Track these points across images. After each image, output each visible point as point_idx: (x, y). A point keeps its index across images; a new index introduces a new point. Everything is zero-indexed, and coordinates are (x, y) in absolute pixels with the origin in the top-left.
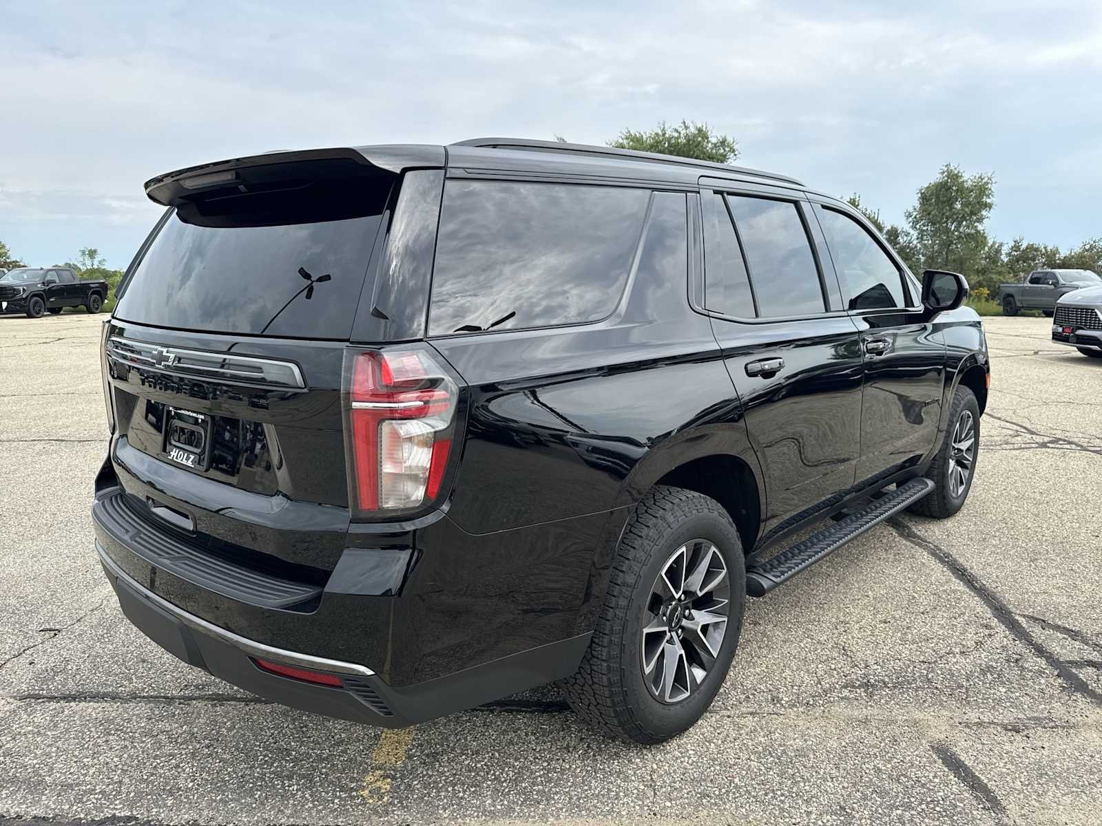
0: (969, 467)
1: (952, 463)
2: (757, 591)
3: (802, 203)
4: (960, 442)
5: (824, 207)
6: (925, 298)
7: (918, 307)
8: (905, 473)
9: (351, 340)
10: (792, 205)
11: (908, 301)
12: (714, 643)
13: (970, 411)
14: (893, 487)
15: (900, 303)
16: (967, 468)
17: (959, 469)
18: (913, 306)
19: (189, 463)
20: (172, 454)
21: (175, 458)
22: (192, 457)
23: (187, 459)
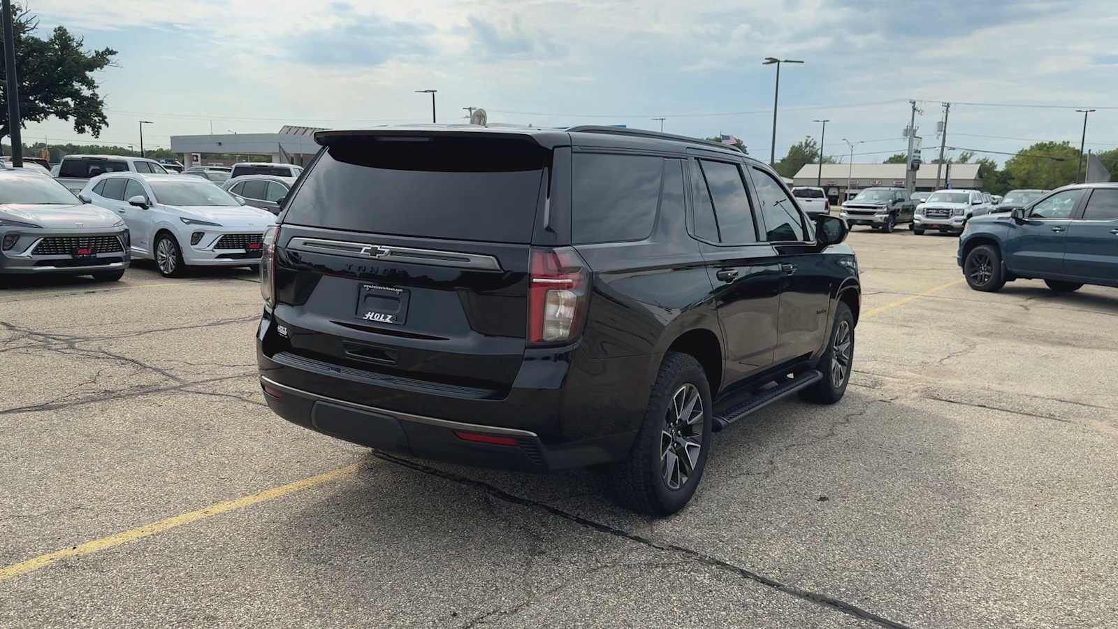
0: (846, 363)
1: (834, 362)
2: (717, 428)
3: (742, 165)
4: (839, 345)
5: (754, 168)
6: (817, 236)
7: (813, 241)
8: (801, 365)
9: (532, 243)
10: (735, 166)
11: (806, 237)
12: (693, 458)
13: (847, 321)
14: (791, 376)
15: (800, 238)
16: (845, 365)
17: (840, 366)
18: (809, 240)
19: (387, 320)
20: (368, 316)
21: (371, 318)
22: (390, 317)
23: (385, 318)
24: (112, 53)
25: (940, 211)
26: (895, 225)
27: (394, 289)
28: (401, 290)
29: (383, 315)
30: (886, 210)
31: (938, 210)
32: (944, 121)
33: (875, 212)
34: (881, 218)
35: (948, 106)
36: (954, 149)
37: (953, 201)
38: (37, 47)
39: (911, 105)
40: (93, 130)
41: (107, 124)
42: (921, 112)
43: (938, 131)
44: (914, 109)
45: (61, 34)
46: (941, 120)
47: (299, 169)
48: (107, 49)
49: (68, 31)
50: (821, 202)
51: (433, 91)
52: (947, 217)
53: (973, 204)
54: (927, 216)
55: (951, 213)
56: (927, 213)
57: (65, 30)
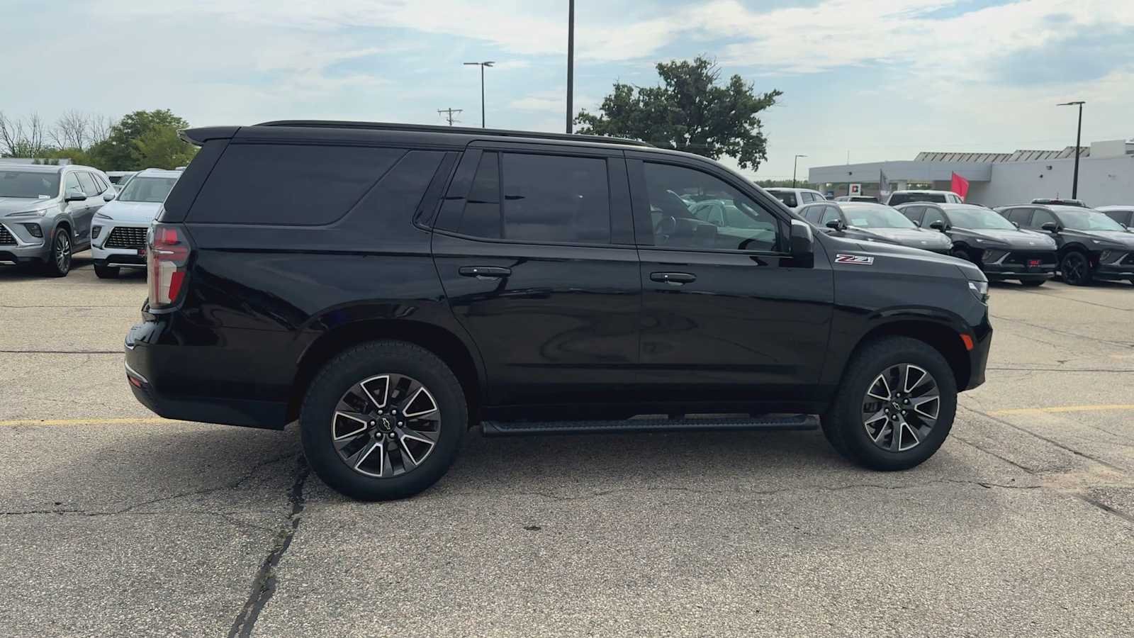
0: (930, 424)
16: (925, 425)
24: (778, 94)
38: (718, 94)
40: (753, 165)
41: (766, 159)
45: (737, 83)
47: (954, 196)
48: (775, 91)
49: (741, 78)
51: (1081, 103)
57: (739, 78)
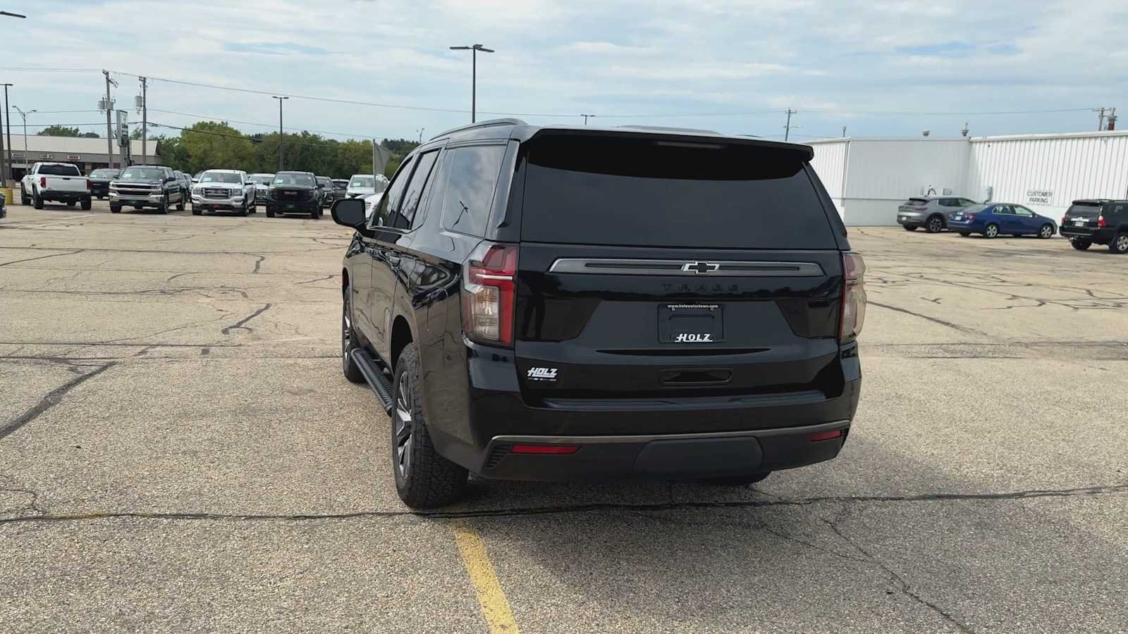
9: (840, 249)
19: (706, 340)
20: (680, 338)
21: (685, 340)
22: (708, 335)
23: (702, 337)
25: (219, 191)
26: (169, 205)
27: (707, 306)
28: (717, 306)
29: (699, 335)
30: (160, 190)
31: (216, 190)
32: (142, 95)
33: (149, 192)
34: (156, 198)
35: (144, 80)
36: (156, 125)
37: (225, 181)
39: (105, 76)
42: (116, 85)
43: (138, 106)
44: (108, 81)
46: (139, 95)
50: (83, 181)
52: (227, 197)
53: (246, 184)
54: (207, 196)
55: (230, 193)
56: (206, 193)
